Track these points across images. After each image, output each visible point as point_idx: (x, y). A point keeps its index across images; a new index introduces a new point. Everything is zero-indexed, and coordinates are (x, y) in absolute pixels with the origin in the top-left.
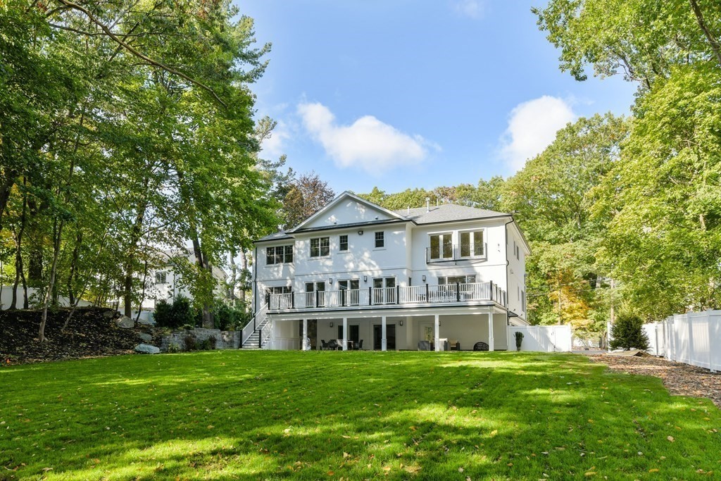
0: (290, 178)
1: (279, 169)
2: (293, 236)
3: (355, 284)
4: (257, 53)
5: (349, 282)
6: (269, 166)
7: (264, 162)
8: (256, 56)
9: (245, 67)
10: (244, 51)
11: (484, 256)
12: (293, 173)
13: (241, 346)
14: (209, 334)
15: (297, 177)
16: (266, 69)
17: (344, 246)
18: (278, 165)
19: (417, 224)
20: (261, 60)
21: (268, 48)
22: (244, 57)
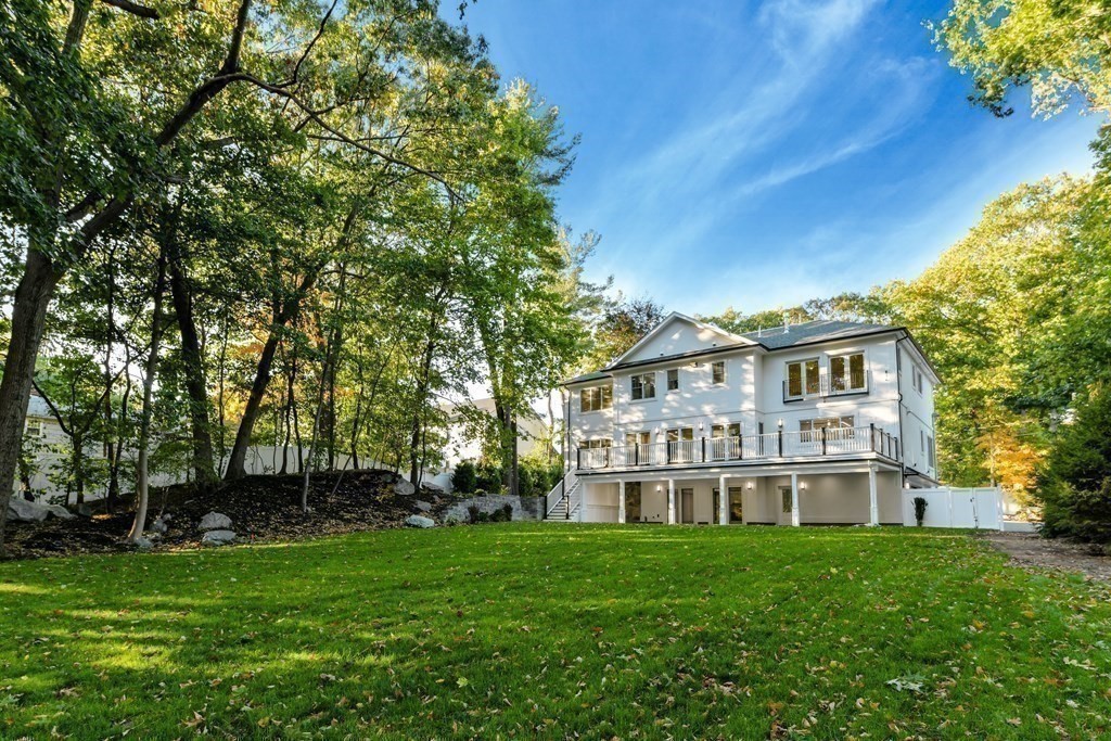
0: (620, 303)
1: (605, 294)
2: (610, 374)
3: (688, 433)
4: (564, 148)
5: (680, 430)
6: (594, 289)
7: (588, 285)
8: (563, 152)
9: (549, 167)
10: (549, 148)
11: (864, 389)
12: (623, 296)
13: (545, 517)
14: (505, 501)
15: (628, 301)
16: (573, 166)
17: (673, 384)
18: (604, 288)
19: (769, 350)
20: (569, 156)
21: (576, 140)
22: (550, 155)
